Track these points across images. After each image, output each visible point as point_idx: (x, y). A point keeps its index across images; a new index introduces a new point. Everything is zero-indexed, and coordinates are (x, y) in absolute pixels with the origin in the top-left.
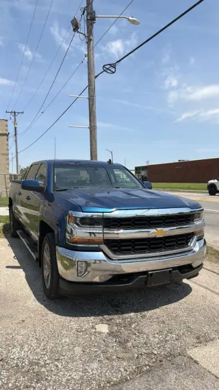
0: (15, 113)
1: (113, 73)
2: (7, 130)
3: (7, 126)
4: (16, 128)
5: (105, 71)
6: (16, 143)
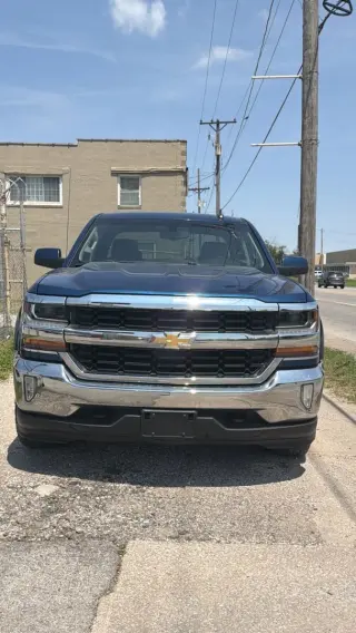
0: (218, 123)
1: (349, 13)
2: (184, 163)
3: (184, 153)
4: (218, 157)
5: (331, 12)
6: (218, 190)
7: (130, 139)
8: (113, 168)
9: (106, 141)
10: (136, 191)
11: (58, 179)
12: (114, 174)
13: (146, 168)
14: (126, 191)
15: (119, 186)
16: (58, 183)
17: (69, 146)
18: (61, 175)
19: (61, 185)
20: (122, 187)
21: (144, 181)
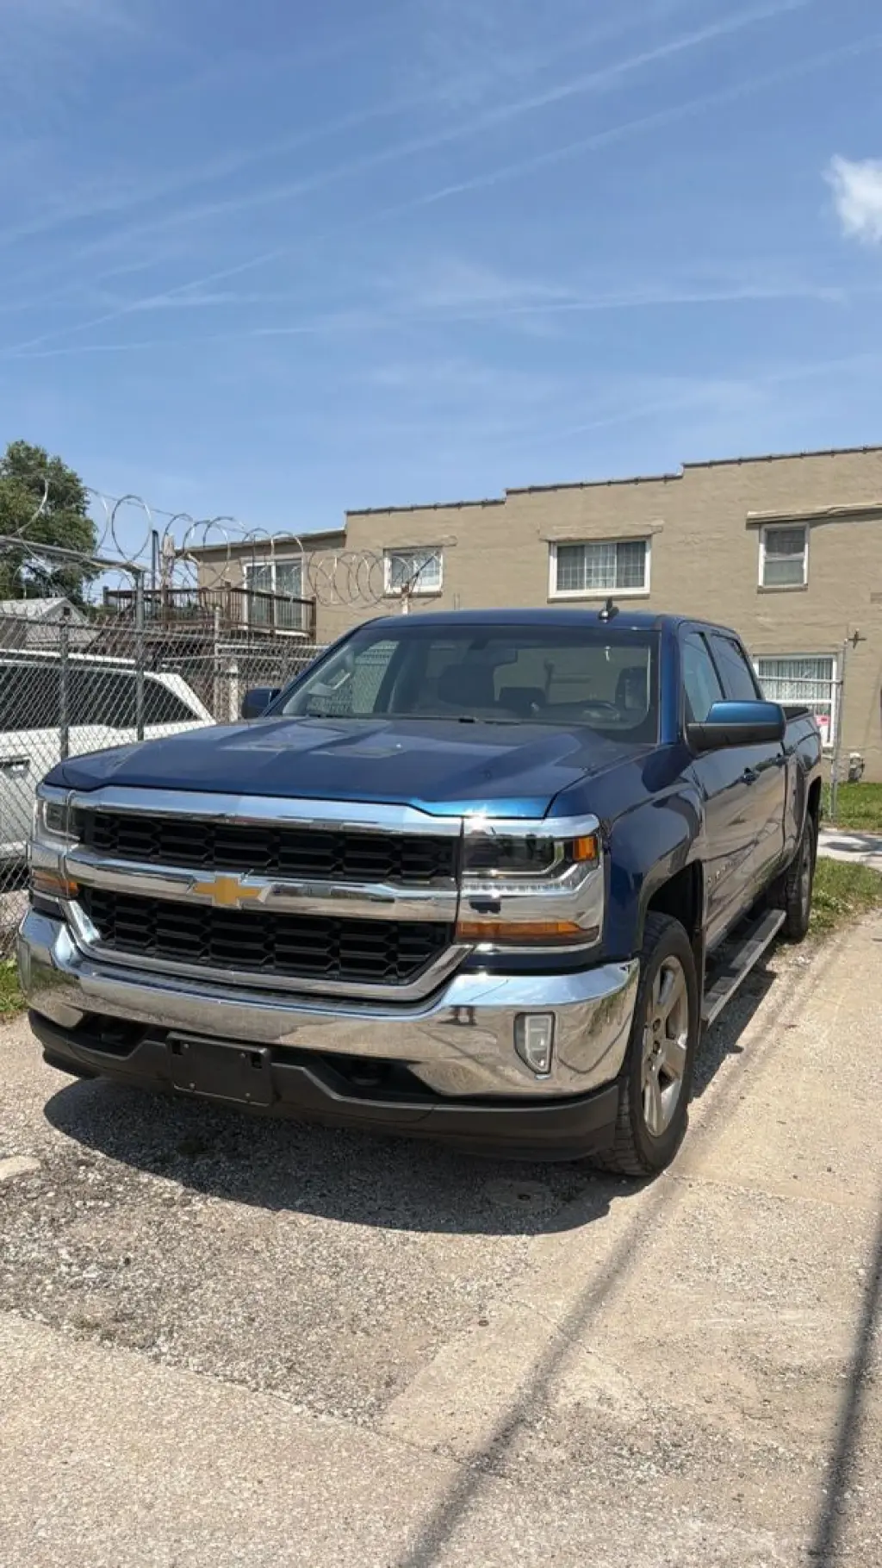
7: (788, 452)
8: (751, 514)
9: (740, 461)
10: (795, 556)
11: (644, 544)
12: (753, 524)
13: (820, 508)
14: (778, 557)
15: (762, 547)
16: (644, 551)
17: (666, 479)
18: (649, 537)
19: (648, 556)
20: (769, 549)
21: (814, 533)
